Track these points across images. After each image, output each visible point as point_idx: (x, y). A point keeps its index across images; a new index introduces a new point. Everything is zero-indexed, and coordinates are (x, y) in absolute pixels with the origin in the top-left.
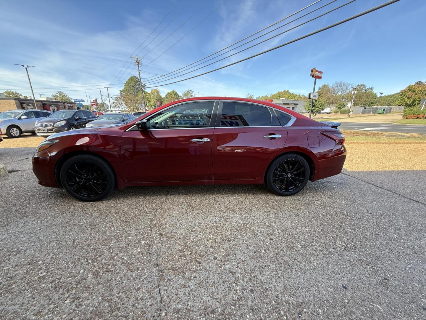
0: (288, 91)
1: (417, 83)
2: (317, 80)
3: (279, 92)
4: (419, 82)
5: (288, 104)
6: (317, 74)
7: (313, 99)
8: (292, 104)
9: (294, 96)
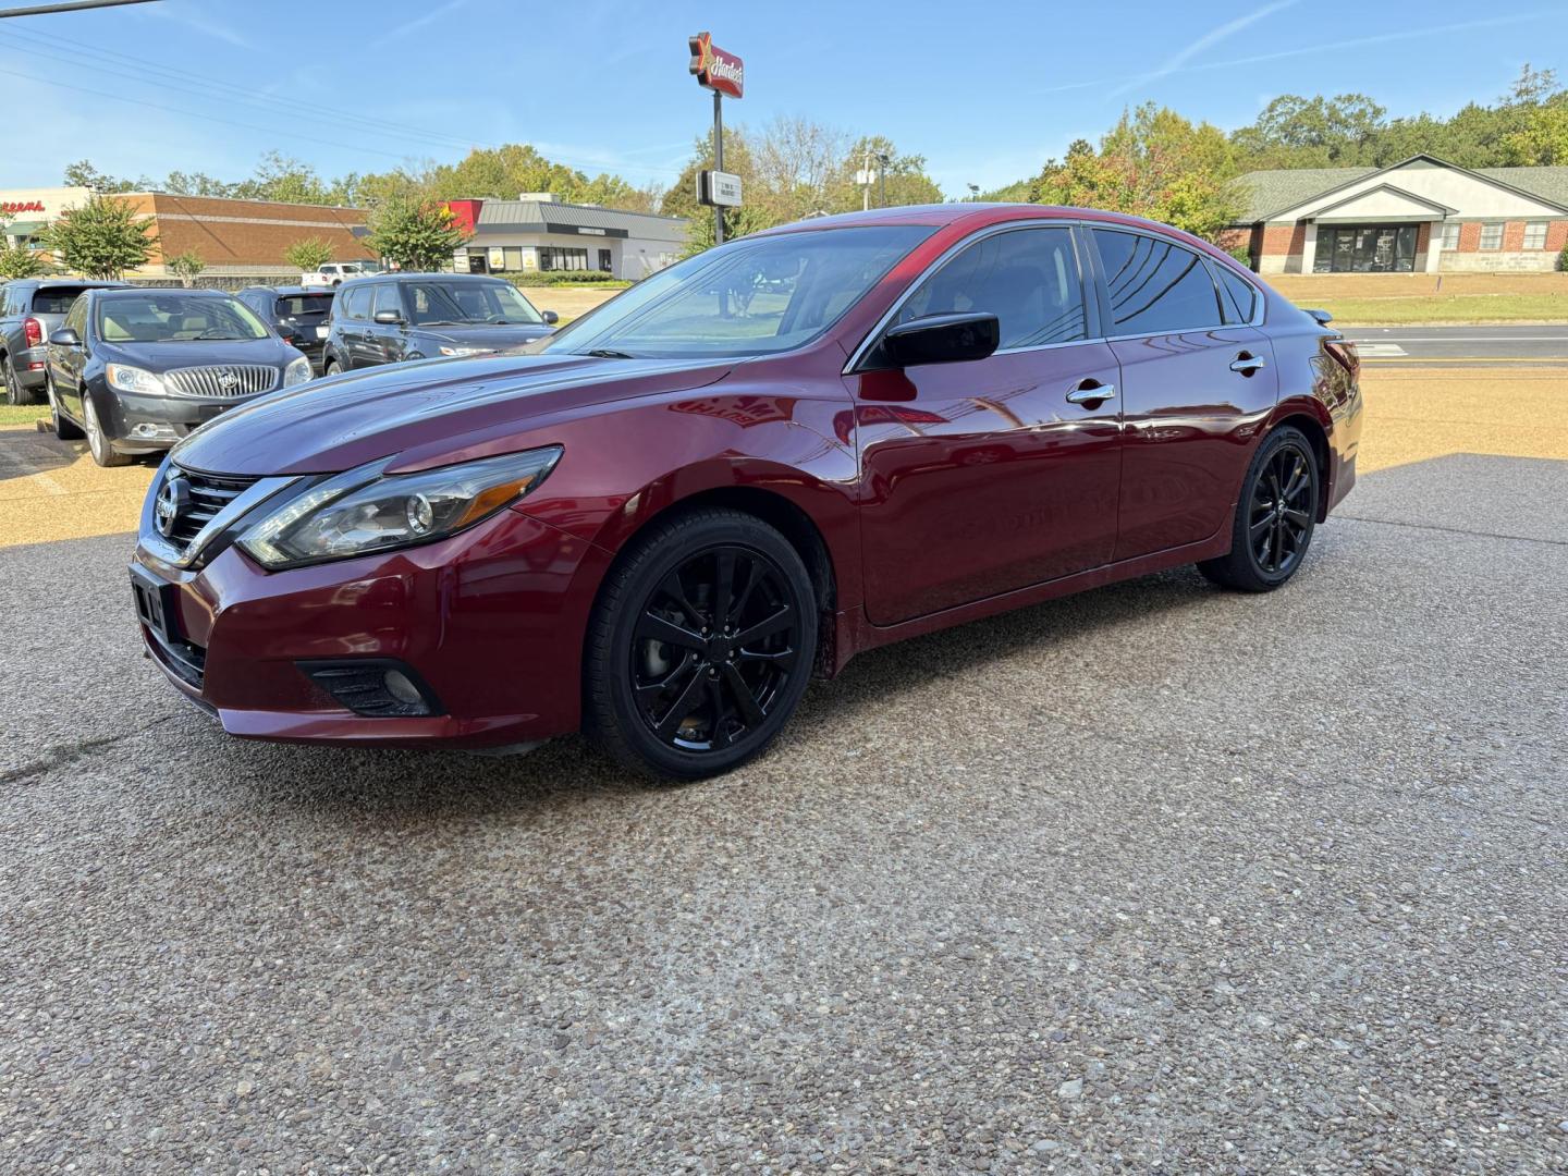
0: (529, 149)
1: (1073, 149)
2: (725, 99)
3: (475, 153)
4: (1080, 142)
5: (572, 230)
6: (719, 69)
7: (722, 207)
8: (598, 232)
9: (570, 182)
